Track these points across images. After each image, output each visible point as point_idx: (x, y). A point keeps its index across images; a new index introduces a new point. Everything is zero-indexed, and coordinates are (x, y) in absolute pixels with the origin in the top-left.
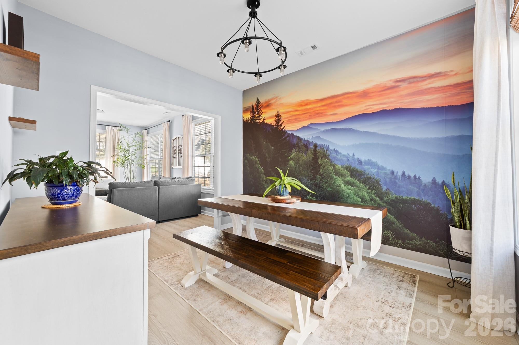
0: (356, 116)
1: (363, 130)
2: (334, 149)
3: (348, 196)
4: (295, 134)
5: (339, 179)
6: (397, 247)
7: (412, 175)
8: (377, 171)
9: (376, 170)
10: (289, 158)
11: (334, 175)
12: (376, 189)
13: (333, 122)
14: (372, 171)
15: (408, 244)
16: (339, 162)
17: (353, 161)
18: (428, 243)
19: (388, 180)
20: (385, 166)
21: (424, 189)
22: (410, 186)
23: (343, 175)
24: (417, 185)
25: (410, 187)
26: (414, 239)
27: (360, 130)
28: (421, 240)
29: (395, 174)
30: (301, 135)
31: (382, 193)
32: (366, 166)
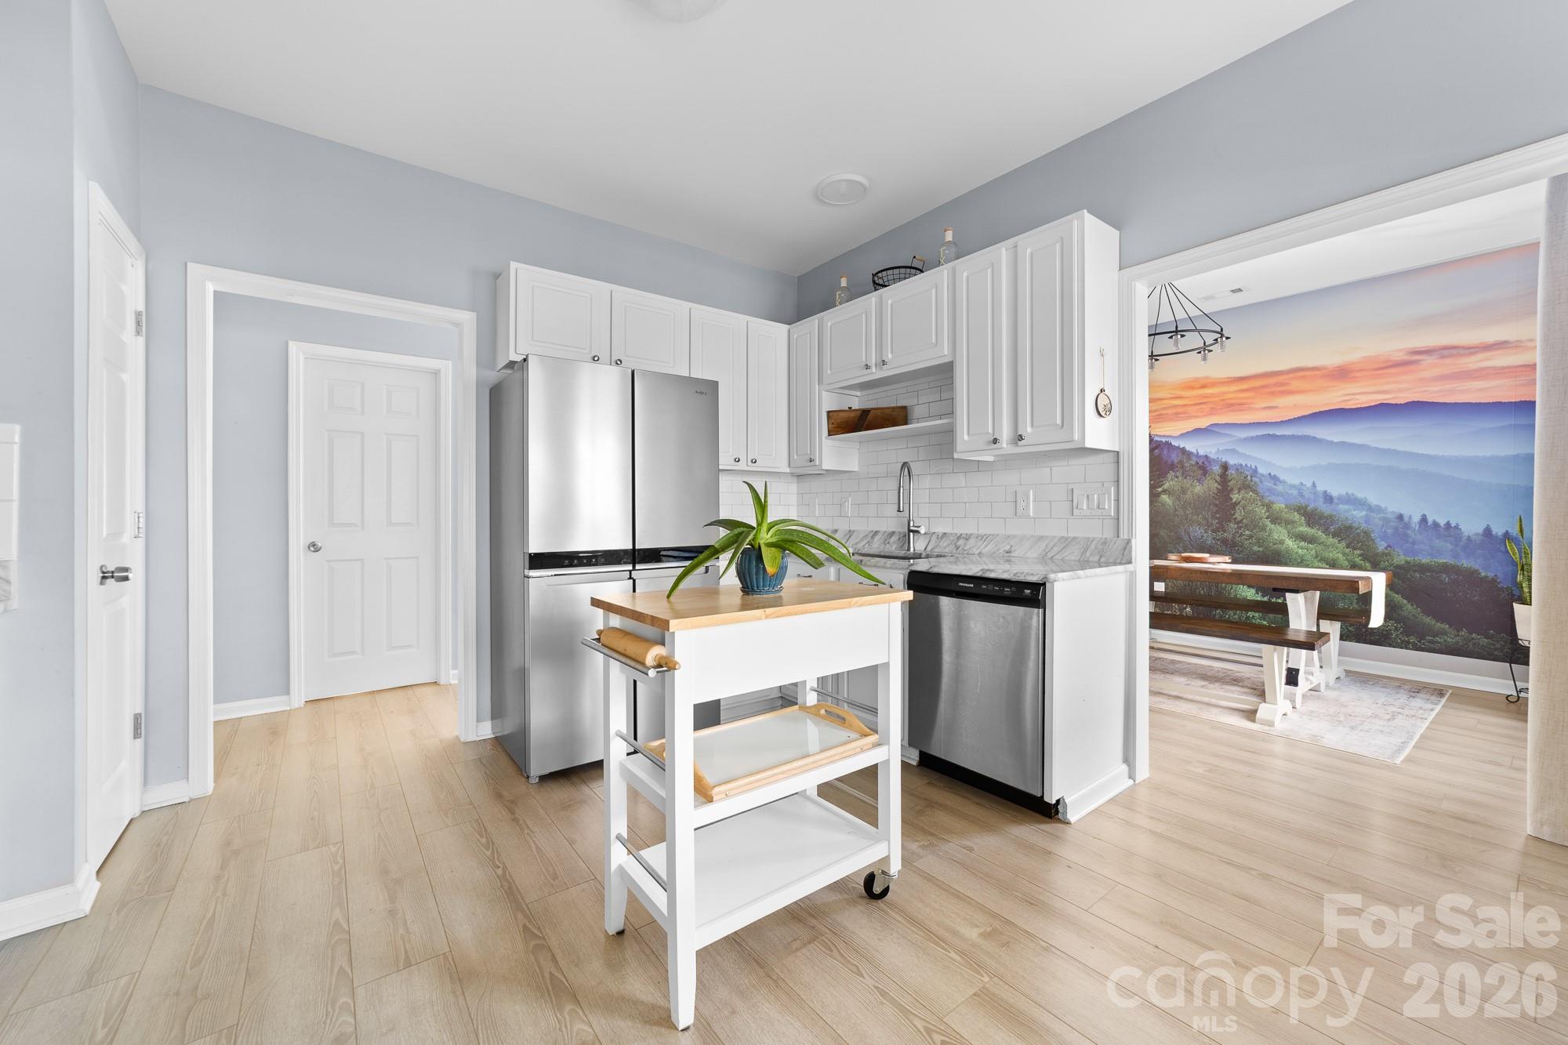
0: (1320, 412)
1: (1336, 439)
2: (1270, 474)
3: (1299, 561)
4: (1175, 443)
5: (1280, 529)
6: (1407, 648)
7: (1442, 522)
8: (1367, 515)
9: (1364, 513)
10: (1160, 490)
11: (1268, 522)
12: (1364, 547)
13: (1267, 422)
14: (1357, 515)
15: (1431, 642)
16: (1281, 498)
17: (1312, 496)
18: (1473, 639)
19: (1390, 531)
20: (1383, 506)
21: (1469, 546)
22: (1437, 541)
23: (1289, 523)
24: (1452, 539)
25: (1438, 543)
26: (1443, 633)
27: (1329, 438)
28: (1458, 635)
29: (1406, 519)
30: (1190, 446)
31: (1377, 555)
32: (1341, 506)
